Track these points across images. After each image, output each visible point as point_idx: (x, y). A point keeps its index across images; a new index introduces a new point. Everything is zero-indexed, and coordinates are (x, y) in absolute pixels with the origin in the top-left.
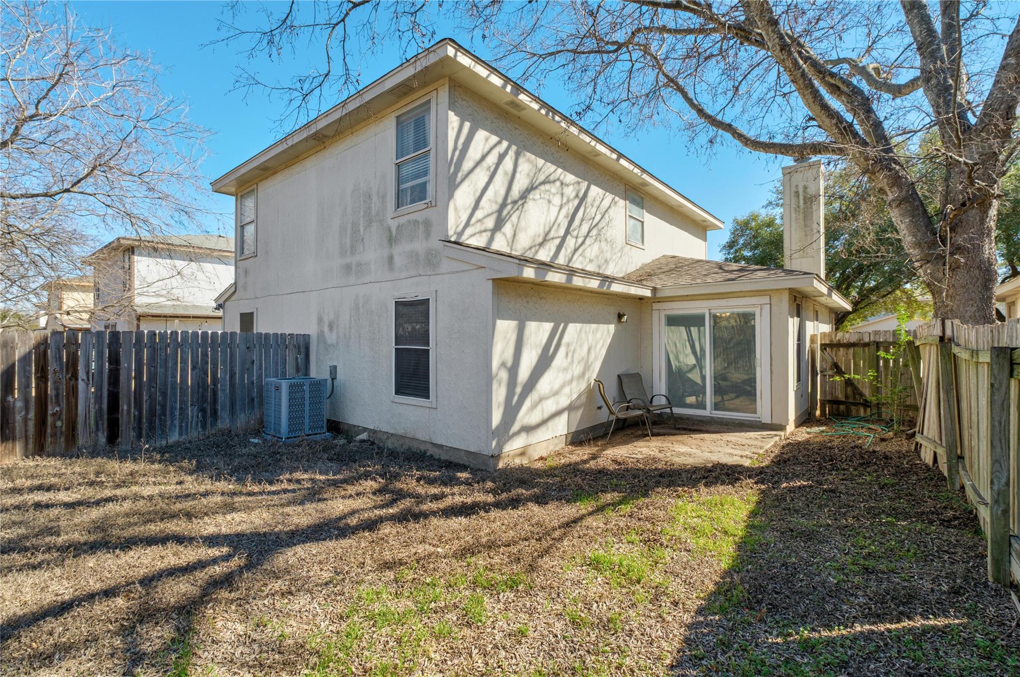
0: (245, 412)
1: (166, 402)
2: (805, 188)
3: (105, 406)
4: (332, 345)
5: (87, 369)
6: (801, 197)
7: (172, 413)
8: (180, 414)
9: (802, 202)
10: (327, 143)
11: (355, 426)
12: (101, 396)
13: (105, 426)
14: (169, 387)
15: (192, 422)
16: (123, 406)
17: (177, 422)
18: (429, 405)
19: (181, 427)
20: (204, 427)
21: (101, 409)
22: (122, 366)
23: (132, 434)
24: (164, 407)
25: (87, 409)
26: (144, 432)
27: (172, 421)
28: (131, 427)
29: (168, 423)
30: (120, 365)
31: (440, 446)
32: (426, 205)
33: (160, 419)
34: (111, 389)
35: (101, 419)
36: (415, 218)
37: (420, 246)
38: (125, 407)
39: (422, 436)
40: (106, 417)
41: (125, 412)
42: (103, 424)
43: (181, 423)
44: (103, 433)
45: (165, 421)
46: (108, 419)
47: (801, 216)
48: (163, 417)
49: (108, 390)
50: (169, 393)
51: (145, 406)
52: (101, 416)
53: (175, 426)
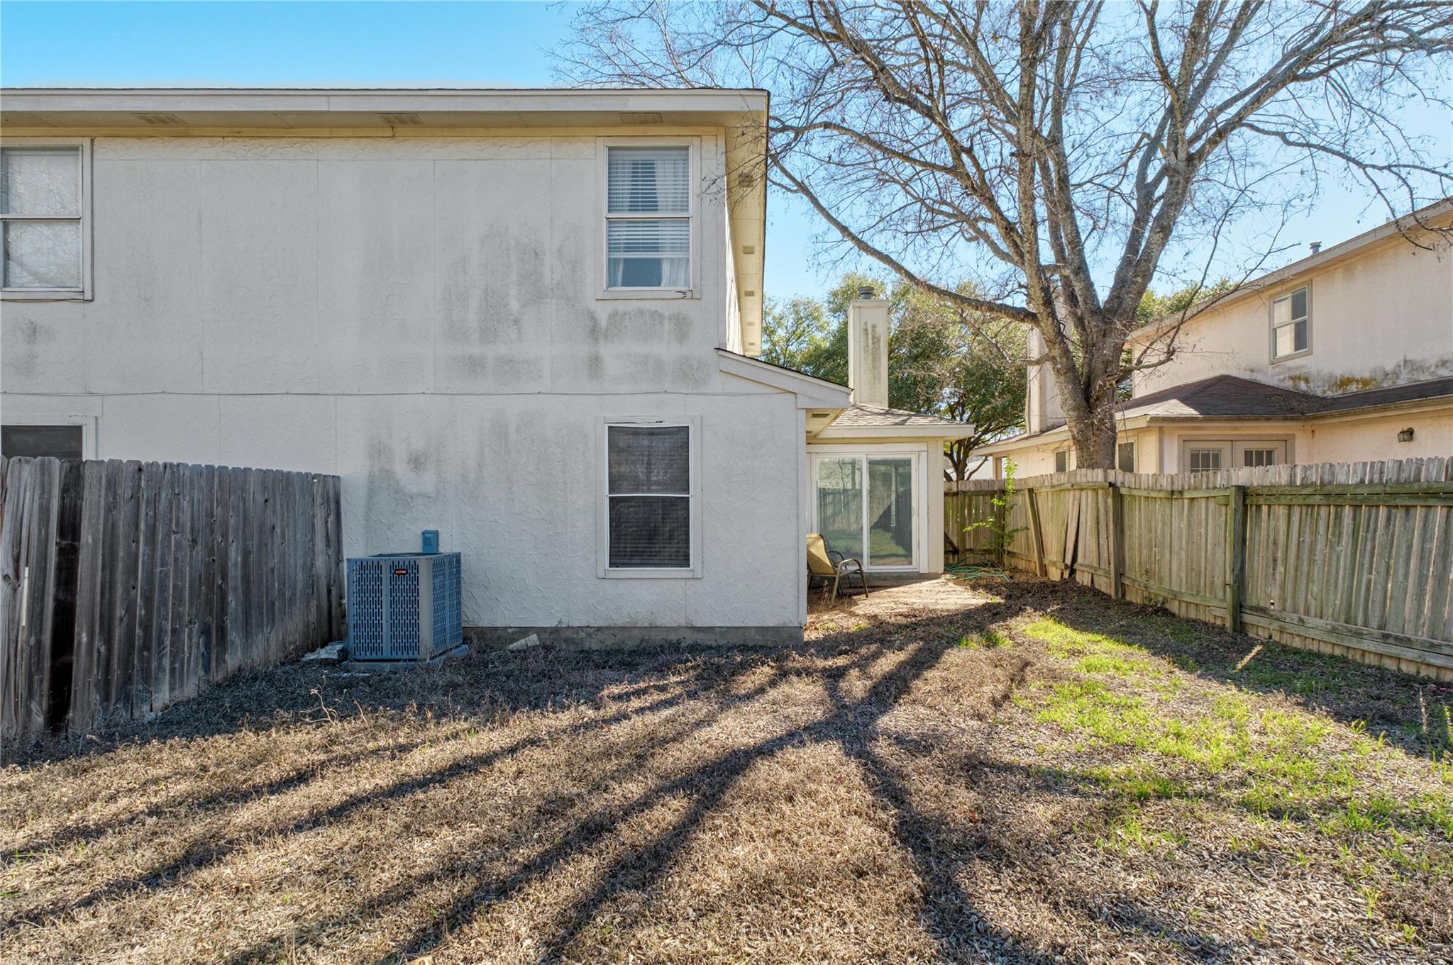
0: (262, 631)
1: (150, 620)
2: (874, 327)
3: (47, 637)
4: (421, 495)
5: (16, 551)
6: (870, 336)
7: (160, 643)
8: (172, 644)
9: (870, 341)
10: (399, 131)
11: (496, 629)
12: (42, 613)
13: (46, 685)
14: (157, 583)
15: (189, 658)
16: (80, 634)
17: (166, 662)
18: (690, 575)
19: (173, 670)
20: (207, 669)
21: (39, 643)
22: (83, 540)
23: (96, 697)
24: (147, 628)
25: (12, 646)
26: (113, 691)
27: (160, 660)
28: (92, 680)
29: (154, 664)
30: (79, 540)
31: (711, 629)
32: (681, 295)
33: (141, 657)
34: (61, 596)
35: (40, 670)
36: (653, 309)
37: (666, 350)
38: (84, 638)
39: (666, 620)
40: (47, 664)
41: (83, 648)
42: (41, 681)
43: (172, 663)
44: (41, 705)
45: (149, 662)
46: (53, 667)
47: (870, 357)
48: (145, 653)
49: (56, 599)
50: (156, 597)
51: (118, 633)
52: (39, 662)
53: (165, 670)
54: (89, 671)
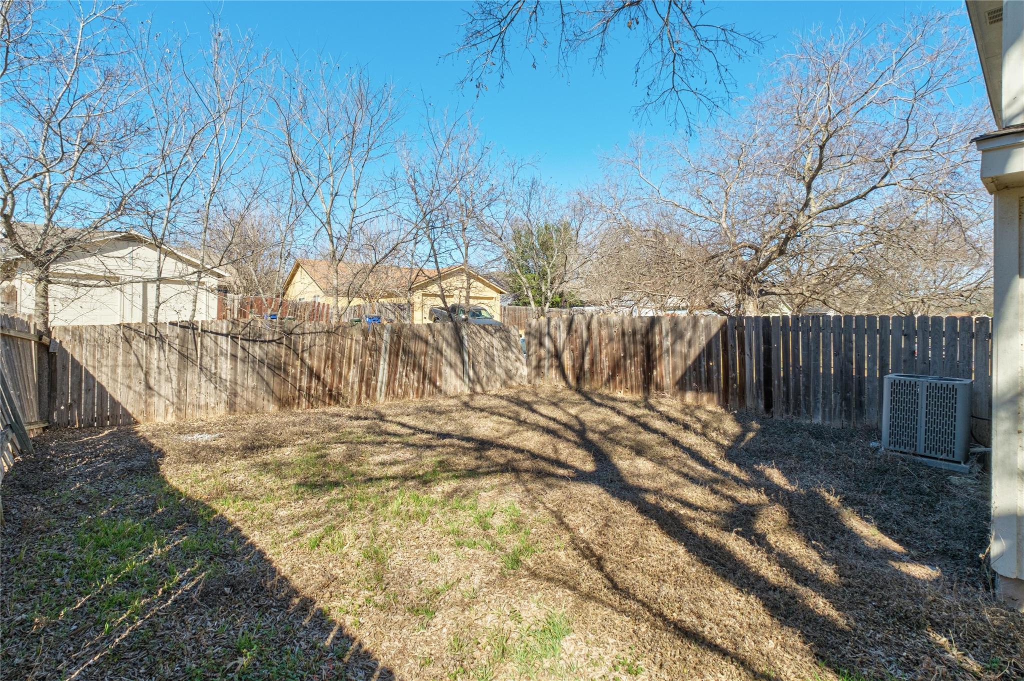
1: (809, 385)
3: (762, 379)
5: (750, 346)
7: (815, 396)
8: (823, 399)
12: (760, 370)
14: (812, 370)
15: (835, 409)
16: (774, 381)
17: (820, 406)
19: (824, 412)
20: (848, 418)
23: (784, 408)
24: (807, 388)
26: (792, 409)
27: (816, 403)
28: (781, 400)
29: (812, 404)
30: (771, 345)
33: (805, 400)
34: (766, 365)
38: (776, 382)
40: (763, 388)
41: (776, 387)
42: (761, 393)
43: (824, 408)
44: (762, 401)
46: (765, 390)
48: (807, 398)
49: (764, 366)
50: (812, 375)
51: (791, 384)
52: (760, 386)
53: (818, 409)
54: (779, 396)
